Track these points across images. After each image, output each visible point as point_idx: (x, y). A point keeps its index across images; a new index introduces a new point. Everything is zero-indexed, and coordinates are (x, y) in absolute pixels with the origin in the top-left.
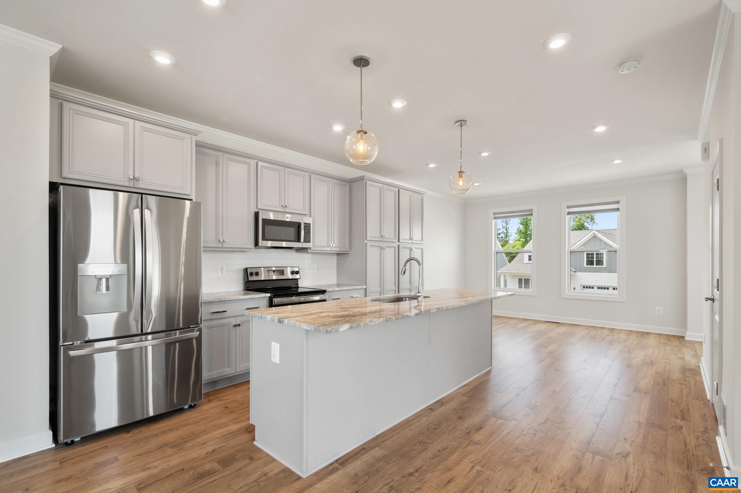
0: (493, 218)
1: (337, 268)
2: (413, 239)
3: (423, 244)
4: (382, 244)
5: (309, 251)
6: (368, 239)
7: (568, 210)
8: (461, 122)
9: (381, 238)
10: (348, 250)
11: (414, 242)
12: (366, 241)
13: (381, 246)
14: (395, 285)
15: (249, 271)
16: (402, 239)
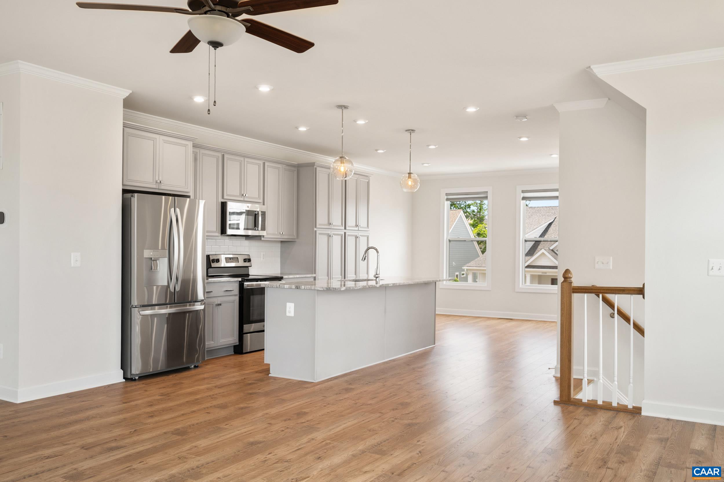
0: (445, 200)
1: (281, 257)
2: (359, 226)
3: (369, 231)
4: (329, 232)
5: (262, 239)
6: (318, 226)
7: (523, 195)
8: (411, 131)
9: (329, 226)
10: (296, 237)
11: (360, 229)
12: (315, 229)
13: (329, 234)
14: (341, 275)
15: (211, 258)
16: (349, 227)
